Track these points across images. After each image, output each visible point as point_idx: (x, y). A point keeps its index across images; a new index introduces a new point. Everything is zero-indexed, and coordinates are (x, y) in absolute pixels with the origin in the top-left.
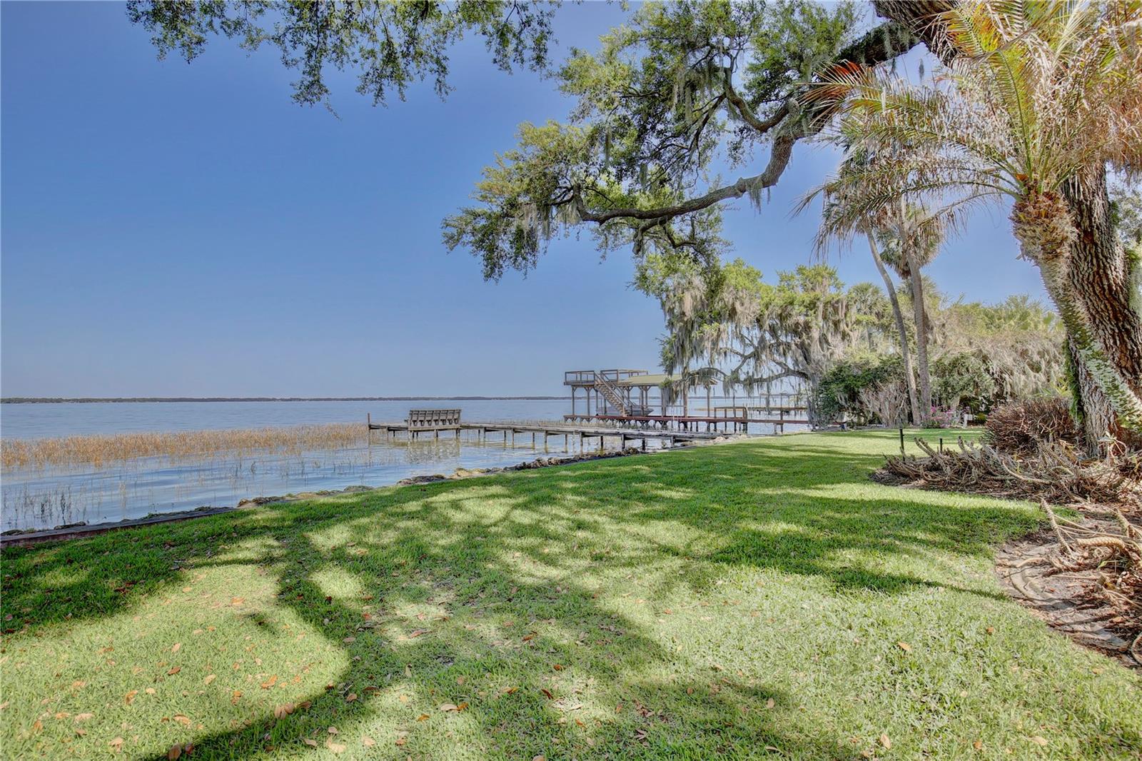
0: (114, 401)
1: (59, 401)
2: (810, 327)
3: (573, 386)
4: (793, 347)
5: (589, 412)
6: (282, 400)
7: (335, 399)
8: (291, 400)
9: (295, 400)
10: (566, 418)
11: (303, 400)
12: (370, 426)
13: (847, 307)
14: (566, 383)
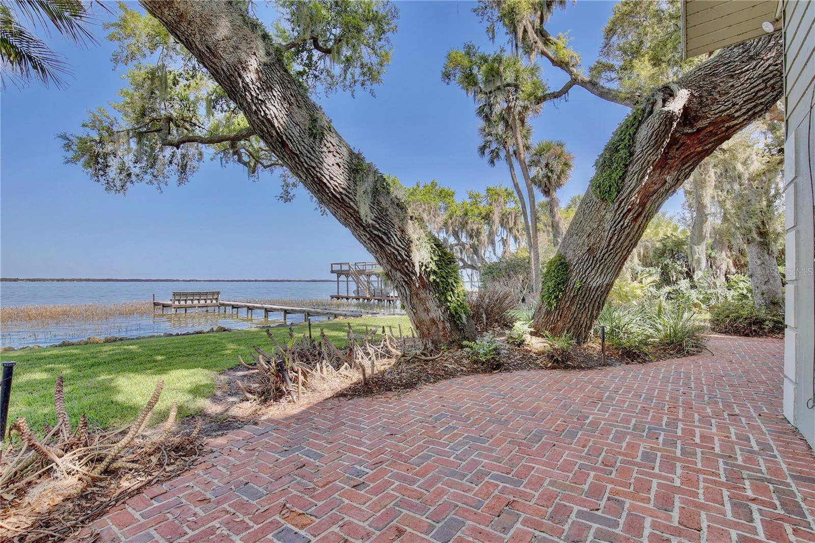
0: (58, 280)
1: (15, 280)
2: (480, 233)
3: (338, 274)
4: (467, 247)
5: (338, 293)
6: (184, 281)
7: (223, 281)
8: (190, 281)
9: (193, 281)
10: (332, 297)
11: (200, 281)
12: (154, 303)
13: (515, 217)
14: (332, 272)
